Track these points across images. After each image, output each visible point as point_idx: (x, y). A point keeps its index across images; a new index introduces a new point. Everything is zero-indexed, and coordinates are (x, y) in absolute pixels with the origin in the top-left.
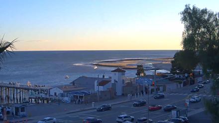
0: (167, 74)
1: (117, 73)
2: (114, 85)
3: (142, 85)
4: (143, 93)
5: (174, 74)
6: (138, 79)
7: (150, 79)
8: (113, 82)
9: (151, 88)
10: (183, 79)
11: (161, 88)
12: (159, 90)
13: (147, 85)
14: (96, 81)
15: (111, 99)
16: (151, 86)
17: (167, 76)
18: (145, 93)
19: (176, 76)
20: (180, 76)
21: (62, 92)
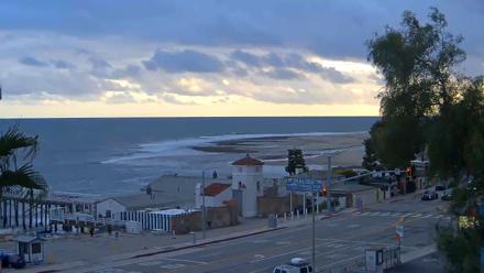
0: (354, 170)
1: (244, 168)
2: (237, 193)
3: (299, 193)
4: (301, 212)
5: (370, 169)
6: (290, 180)
7: (319, 182)
8: (235, 186)
9: (320, 200)
10: (390, 181)
11: (342, 200)
12: (337, 204)
13: (310, 194)
14: (199, 185)
15: (231, 225)
16: (321, 195)
17: (355, 174)
18: (305, 210)
19: (375, 174)
20: (383, 174)
21: (123, 209)
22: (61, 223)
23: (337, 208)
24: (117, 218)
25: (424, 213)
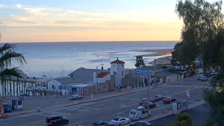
0: (167, 66)
1: (116, 65)
2: (113, 77)
3: (141, 76)
4: (142, 85)
5: (174, 65)
6: (137, 70)
7: (150, 71)
8: (112, 73)
9: (151, 80)
10: (183, 71)
11: (161, 80)
12: (159, 81)
13: (147, 77)
14: (95, 73)
15: (110, 91)
16: (151, 77)
18: (144, 84)
19: (177, 67)
20: (180, 68)
21: (60, 84)
22: (31, 91)
23: (159, 83)
24: (57, 88)
25: (199, 86)
